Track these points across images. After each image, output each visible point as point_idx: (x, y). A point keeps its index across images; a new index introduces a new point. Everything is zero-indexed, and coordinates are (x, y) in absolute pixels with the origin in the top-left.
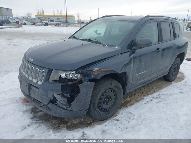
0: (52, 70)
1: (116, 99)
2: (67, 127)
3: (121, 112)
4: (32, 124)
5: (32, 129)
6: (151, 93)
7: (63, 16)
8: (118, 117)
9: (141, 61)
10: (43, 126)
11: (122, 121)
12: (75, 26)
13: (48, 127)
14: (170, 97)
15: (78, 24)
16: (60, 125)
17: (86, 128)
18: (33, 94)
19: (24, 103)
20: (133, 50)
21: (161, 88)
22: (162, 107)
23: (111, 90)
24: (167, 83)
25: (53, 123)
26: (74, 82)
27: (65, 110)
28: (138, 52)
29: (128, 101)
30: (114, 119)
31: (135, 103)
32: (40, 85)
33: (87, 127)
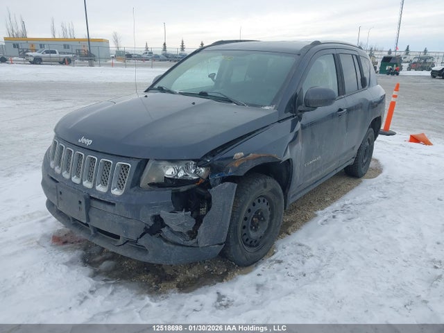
0: (147, 161)
1: (272, 217)
2: (178, 286)
3: (281, 246)
4: (97, 288)
5: (103, 298)
6: (327, 204)
7: (80, 40)
8: (279, 254)
9: (313, 136)
10: (124, 291)
11: (290, 262)
12: (112, 65)
13: (135, 291)
14: (369, 207)
15: (118, 59)
16: (162, 285)
17: (218, 284)
18: (97, 219)
19: (57, 245)
20: (299, 114)
21: (345, 193)
22: (359, 228)
23: (263, 198)
24: (352, 181)
25: (141, 282)
26: (194, 185)
27: (180, 247)
28: (308, 116)
29: (287, 222)
30: (272, 261)
31: (302, 225)
32: (119, 197)
33: (222, 281)
